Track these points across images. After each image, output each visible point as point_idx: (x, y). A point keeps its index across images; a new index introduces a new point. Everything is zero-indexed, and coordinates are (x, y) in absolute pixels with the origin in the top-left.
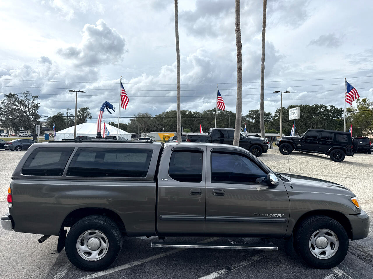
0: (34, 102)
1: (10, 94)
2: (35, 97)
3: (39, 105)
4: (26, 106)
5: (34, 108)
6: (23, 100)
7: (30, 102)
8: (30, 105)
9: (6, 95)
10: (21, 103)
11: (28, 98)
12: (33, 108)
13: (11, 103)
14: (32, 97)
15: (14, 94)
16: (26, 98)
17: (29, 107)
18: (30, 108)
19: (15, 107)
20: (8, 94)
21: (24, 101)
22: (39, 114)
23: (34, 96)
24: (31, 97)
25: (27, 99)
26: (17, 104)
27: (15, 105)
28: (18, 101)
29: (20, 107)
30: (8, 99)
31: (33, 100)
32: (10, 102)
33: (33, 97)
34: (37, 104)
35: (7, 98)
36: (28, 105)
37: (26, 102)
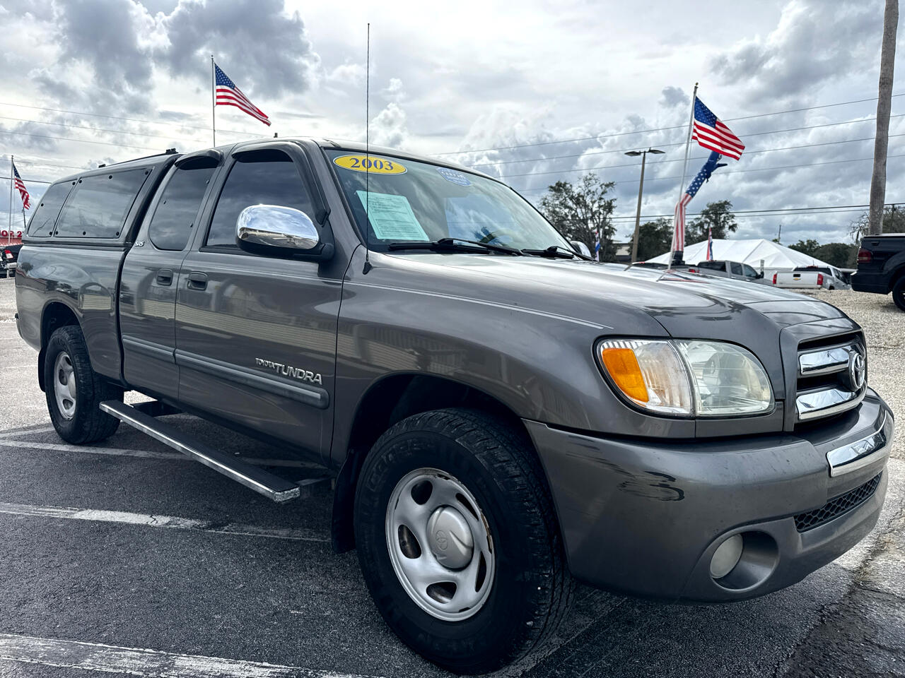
0: (602, 197)
1: (559, 184)
2: (607, 186)
3: (614, 204)
4: (586, 206)
5: (604, 210)
6: (582, 194)
7: (596, 197)
8: (596, 205)
9: (551, 187)
10: (579, 201)
11: (593, 189)
12: (602, 211)
13: (560, 202)
14: (601, 186)
15: (565, 184)
16: (587, 191)
17: (594, 209)
18: (596, 212)
19: (567, 210)
20: (554, 185)
21: (583, 197)
22: (613, 224)
23: (603, 184)
24: (597, 186)
25: (589, 191)
26: (570, 203)
27: (566, 207)
28: (572, 198)
29: (576, 211)
30: (554, 195)
31: (603, 193)
32: (557, 202)
33: (603, 186)
34: (611, 201)
35: (553, 193)
36: (591, 204)
37: (588, 200)
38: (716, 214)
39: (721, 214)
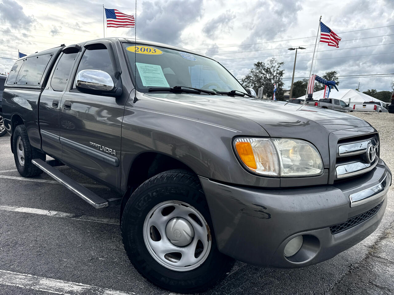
0: (278, 69)
1: (259, 63)
3: (283, 72)
4: (271, 73)
5: (279, 75)
6: (269, 67)
7: (275, 69)
8: (275, 72)
9: (255, 64)
10: (268, 71)
11: (274, 65)
12: (278, 75)
13: (259, 71)
14: (278, 64)
15: (261, 63)
16: (271, 66)
17: (274, 75)
19: (262, 75)
21: (269, 69)
22: (283, 81)
23: (279, 63)
24: (276, 64)
26: (264, 72)
27: (262, 73)
28: (264, 69)
29: (266, 75)
30: (256, 68)
31: (278, 67)
32: (258, 71)
33: (279, 64)
34: (282, 71)
36: (273, 72)
37: (272, 70)
38: (329, 77)
39: (332, 77)
